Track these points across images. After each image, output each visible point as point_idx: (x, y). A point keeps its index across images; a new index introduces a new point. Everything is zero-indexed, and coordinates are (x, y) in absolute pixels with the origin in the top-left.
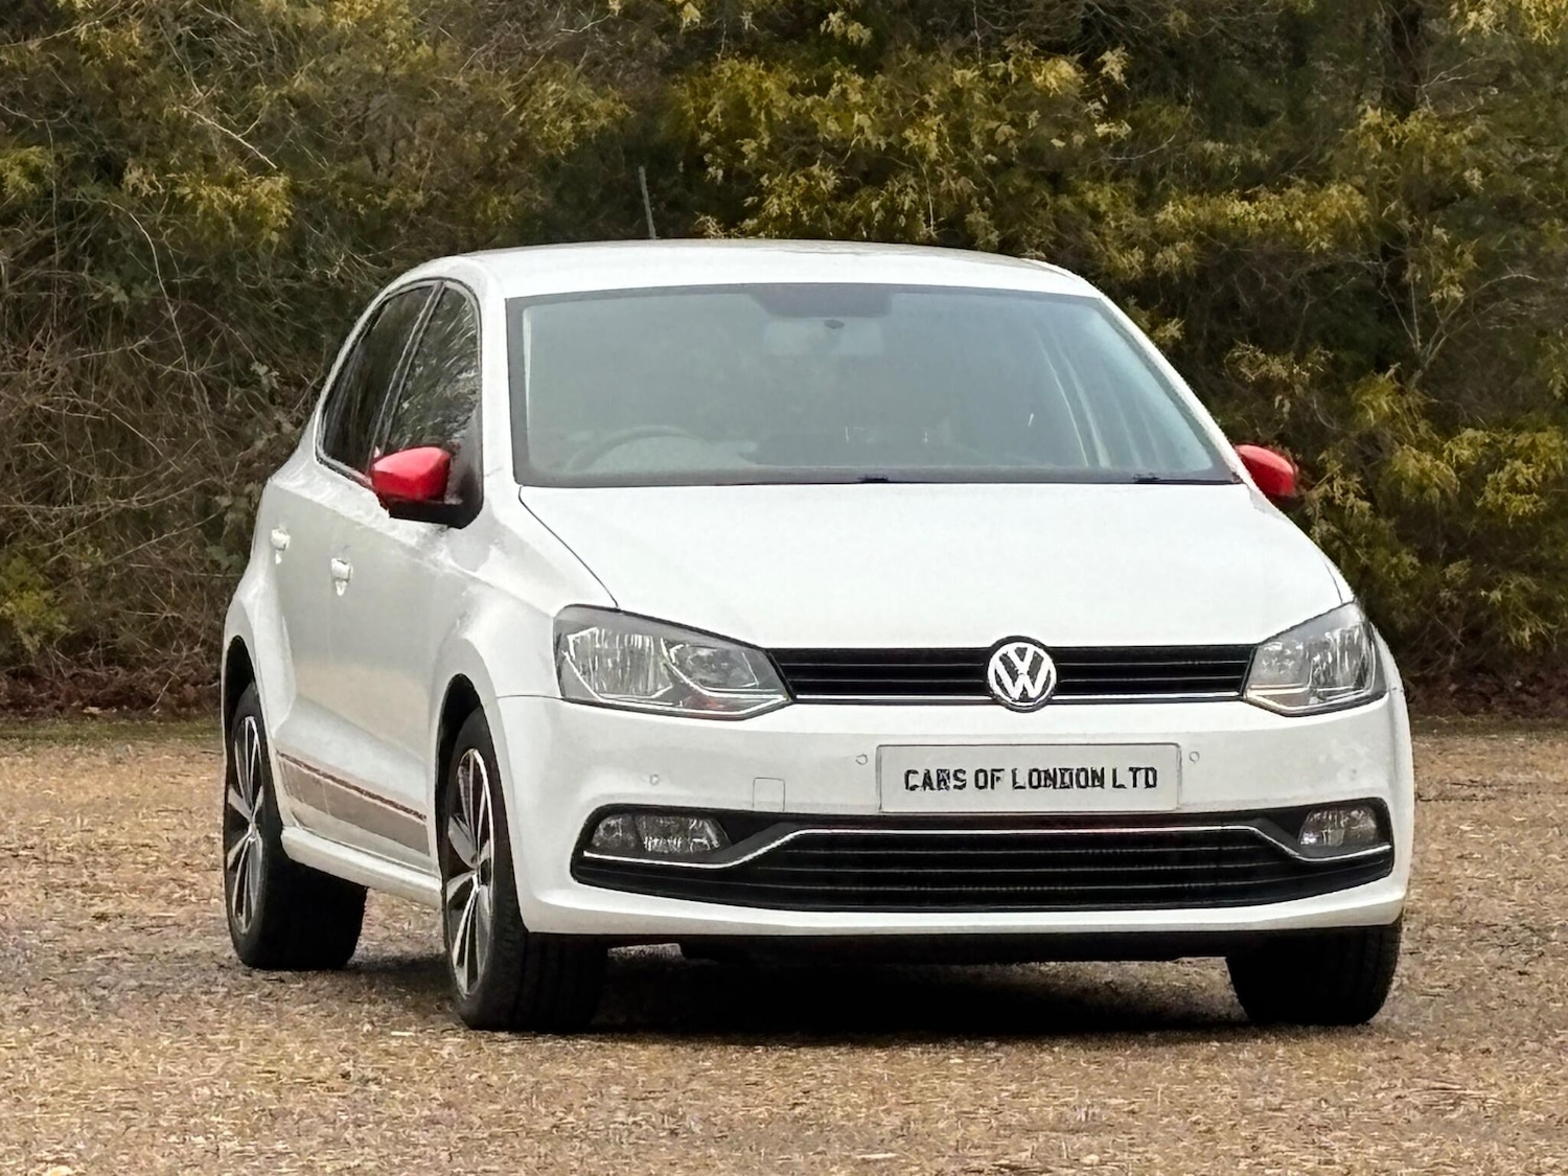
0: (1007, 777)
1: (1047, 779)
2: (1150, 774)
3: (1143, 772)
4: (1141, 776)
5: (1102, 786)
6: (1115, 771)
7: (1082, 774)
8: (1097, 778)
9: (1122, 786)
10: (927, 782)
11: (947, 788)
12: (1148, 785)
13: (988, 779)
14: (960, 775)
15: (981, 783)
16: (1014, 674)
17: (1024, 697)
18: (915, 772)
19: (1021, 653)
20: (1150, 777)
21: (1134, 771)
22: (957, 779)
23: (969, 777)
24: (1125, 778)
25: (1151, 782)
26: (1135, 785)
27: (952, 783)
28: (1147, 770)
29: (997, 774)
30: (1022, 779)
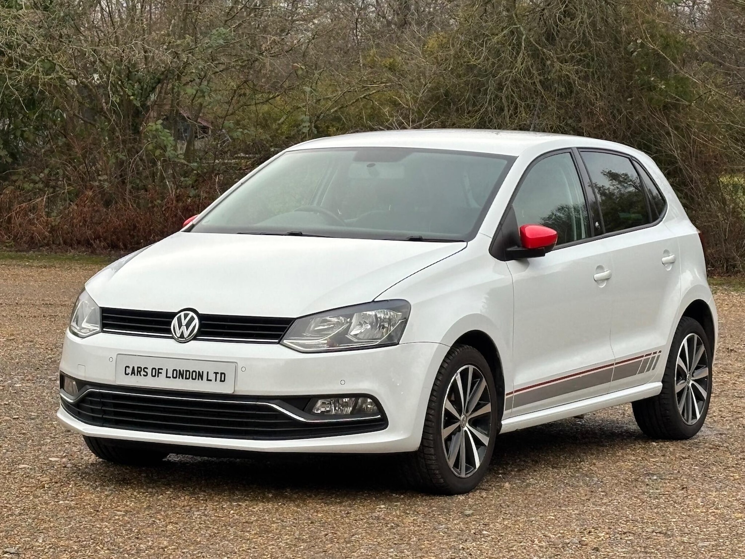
0: (164, 372)
1: (180, 374)
2: (223, 375)
3: (220, 374)
4: (219, 376)
5: (202, 379)
6: (208, 373)
7: (194, 373)
8: (200, 376)
9: (211, 380)
10: (133, 372)
11: (140, 375)
12: (221, 381)
13: (157, 372)
14: (145, 370)
15: (154, 374)
16: (180, 325)
17: (182, 336)
18: (128, 367)
19: (186, 316)
20: (222, 377)
21: (216, 373)
22: (144, 371)
23: (149, 371)
24: (212, 376)
25: (223, 379)
26: (216, 380)
27: (143, 373)
28: (221, 374)
29: (160, 371)
30: (170, 374)
